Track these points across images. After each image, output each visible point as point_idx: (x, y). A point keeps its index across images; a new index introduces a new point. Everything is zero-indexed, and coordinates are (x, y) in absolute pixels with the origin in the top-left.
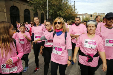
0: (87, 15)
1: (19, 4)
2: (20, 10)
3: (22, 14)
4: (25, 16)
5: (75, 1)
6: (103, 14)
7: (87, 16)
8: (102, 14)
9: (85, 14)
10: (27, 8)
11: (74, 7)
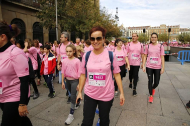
0: (149, 28)
1: (25, 15)
2: (26, 24)
3: (29, 30)
4: (34, 32)
5: (117, 8)
6: (177, 26)
7: (149, 30)
8: (174, 26)
9: (146, 27)
10: (36, 21)
11: (117, 17)
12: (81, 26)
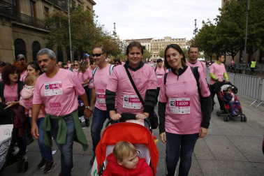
0: (151, 41)
1: (25, 35)
2: (26, 44)
3: (29, 50)
5: (115, 24)
6: (183, 39)
8: (180, 39)
10: (34, 40)
11: (115, 33)
12: (87, 47)
